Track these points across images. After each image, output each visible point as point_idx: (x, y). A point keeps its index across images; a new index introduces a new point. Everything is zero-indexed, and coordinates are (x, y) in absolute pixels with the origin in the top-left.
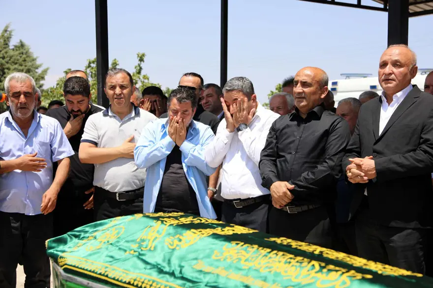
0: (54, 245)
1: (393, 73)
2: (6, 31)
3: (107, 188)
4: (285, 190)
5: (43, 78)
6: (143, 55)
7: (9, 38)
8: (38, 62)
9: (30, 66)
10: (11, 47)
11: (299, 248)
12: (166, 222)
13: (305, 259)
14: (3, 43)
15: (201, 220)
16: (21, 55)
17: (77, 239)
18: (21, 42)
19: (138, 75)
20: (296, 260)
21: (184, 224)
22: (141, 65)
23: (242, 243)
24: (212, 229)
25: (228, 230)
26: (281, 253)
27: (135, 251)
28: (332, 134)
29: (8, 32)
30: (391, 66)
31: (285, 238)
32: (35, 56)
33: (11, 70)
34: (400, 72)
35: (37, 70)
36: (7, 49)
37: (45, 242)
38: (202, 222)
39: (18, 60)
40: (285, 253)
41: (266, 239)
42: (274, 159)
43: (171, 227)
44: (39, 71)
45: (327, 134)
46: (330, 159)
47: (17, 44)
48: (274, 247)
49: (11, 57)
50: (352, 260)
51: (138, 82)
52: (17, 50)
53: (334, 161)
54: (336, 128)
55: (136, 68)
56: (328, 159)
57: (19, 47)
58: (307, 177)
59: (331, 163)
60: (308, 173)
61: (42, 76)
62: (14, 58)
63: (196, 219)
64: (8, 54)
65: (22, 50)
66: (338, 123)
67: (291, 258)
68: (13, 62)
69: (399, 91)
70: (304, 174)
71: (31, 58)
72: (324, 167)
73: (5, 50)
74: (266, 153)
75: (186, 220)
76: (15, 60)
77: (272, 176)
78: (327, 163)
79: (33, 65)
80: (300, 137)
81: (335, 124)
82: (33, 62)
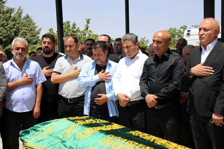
0: (23, 134)
1: (204, 34)
2: (19, 9)
3: (64, 96)
4: (153, 99)
5: (39, 33)
6: (89, 20)
7: (21, 13)
8: (36, 25)
9: (32, 27)
10: (22, 18)
11: (143, 138)
12: (78, 123)
13: (144, 146)
14: (18, 16)
15: (97, 121)
16: (28, 22)
17: (35, 131)
18: (27, 15)
19: (86, 30)
20: (139, 146)
21: (87, 124)
22: (88, 25)
23: (114, 136)
24: (100, 127)
25: (109, 127)
26: (132, 142)
27: (61, 140)
28: (176, 67)
29: (20, 10)
30: (203, 31)
31: (138, 131)
32: (34, 22)
33: (23, 29)
34: (208, 34)
35: (36, 29)
36: (20, 19)
37: (19, 133)
38: (97, 122)
39: (26, 24)
40: (134, 142)
41: (127, 133)
42: (146, 81)
43: (80, 126)
44: (37, 29)
45: (172, 67)
46: (175, 80)
47: (25, 16)
48: (130, 138)
49: (22, 23)
50: (169, 145)
51: (87, 34)
52: (25, 19)
53: (177, 82)
54: (178, 63)
55: (85, 27)
56: (174, 81)
57: (26, 18)
58: (164, 91)
59: (175, 82)
60: (164, 89)
61: (38, 32)
62: (24, 23)
63: (94, 120)
64: (21, 22)
65: (28, 19)
66: (178, 61)
67: (136, 145)
68: (24, 26)
69: (209, 43)
70: (163, 90)
71: (33, 23)
72: (172, 85)
73: (19, 20)
74: (143, 79)
75: (88, 121)
76: (24, 24)
77: (146, 91)
78: (174, 83)
79: (33, 27)
80: (159, 70)
81: (176, 61)
82: (34, 25)
